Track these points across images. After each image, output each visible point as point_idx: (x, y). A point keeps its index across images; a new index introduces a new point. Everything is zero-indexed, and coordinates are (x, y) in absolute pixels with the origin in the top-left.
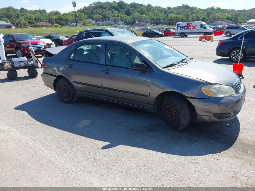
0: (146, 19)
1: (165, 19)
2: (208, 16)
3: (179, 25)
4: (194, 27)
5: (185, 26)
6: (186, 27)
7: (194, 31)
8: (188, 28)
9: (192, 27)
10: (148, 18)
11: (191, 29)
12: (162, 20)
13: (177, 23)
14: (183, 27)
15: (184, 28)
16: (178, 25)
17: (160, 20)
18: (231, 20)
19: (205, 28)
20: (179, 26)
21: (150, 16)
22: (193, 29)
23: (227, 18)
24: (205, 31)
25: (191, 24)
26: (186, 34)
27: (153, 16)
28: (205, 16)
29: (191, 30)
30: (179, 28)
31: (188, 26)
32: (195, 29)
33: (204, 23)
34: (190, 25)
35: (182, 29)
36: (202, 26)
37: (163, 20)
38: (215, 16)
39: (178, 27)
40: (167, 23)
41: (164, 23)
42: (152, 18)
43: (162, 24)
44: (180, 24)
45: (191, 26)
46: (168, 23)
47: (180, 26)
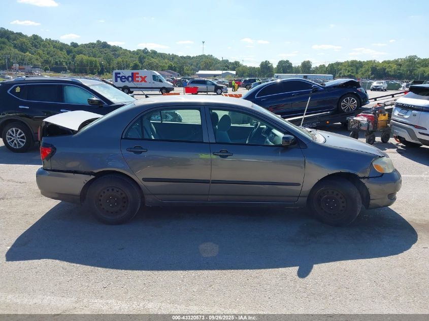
0: (32, 61)
1: (70, 63)
2: (141, 62)
3: (118, 75)
4: (143, 79)
5: (129, 77)
6: (130, 79)
7: (143, 84)
8: (133, 80)
9: (140, 79)
10: (37, 59)
11: (138, 81)
12: (64, 64)
13: (115, 71)
14: (125, 78)
15: (128, 80)
16: (116, 74)
17: (61, 64)
18: (175, 70)
19: (161, 81)
20: (119, 77)
21: (40, 56)
22: (141, 81)
23: (169, 67)
24: (161, 85)
25: (138, 73)
26: (131, 90)
27: (46, 57)
28: (137, 62)
29: (139, 83)
30: (119, 79)
31: (133, 76)
32: (145, 81)
33: (157, 73)
34: (137, 75)
35: (125, 81)
36: (154, 77)
37: (67, 64)
38: (152, 63)
39: (116, 77)
40: (74, 69)
41: (69, 69)
42: (45, 60)
43: (66, 71)
44: (119, 73)
45: (138, 77)
46: (76, 70)
47: (120, 75)
